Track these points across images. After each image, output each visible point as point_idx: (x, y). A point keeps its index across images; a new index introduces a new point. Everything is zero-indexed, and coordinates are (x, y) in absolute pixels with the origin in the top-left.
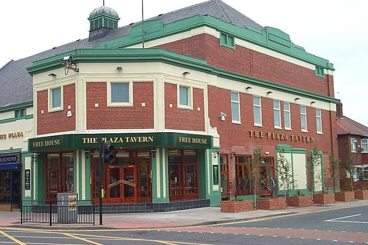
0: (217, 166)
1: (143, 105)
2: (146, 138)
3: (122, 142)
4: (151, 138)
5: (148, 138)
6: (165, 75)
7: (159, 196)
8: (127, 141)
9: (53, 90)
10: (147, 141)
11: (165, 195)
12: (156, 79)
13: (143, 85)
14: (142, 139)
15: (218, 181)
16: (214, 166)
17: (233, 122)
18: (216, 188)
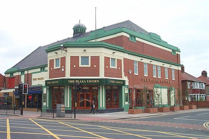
0: (127, 94)
1: (95, 66)
3: (85, 82)
5: (97, 81)
6: (105, 53)
7: (101, 106)
8: (88, 82)
9: (56, 59)
11: (104, 106)
12: (101, 55)
13: (95, 58)
14: (94, 81)
15: (128, 100)
16: (126, 93)
17: (135, 74)
18: (127, 103)
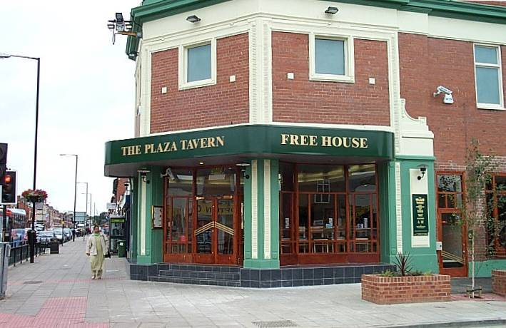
0: (424, 196)
1: (233, 78)
2: (213, 139)
3: (176, 149)
4: (220, 140)
5: (216, 139)
6: (275, 17)
7: (255, 255)
8: (184, 148)
10: (213, 145)
11: (267, 255)
12: (254, 26)
13: (231, 43)
14: (207, 142)
15: (427, 228)
16: (415, 196)
17: (479, 105)
18: (421, 241)
